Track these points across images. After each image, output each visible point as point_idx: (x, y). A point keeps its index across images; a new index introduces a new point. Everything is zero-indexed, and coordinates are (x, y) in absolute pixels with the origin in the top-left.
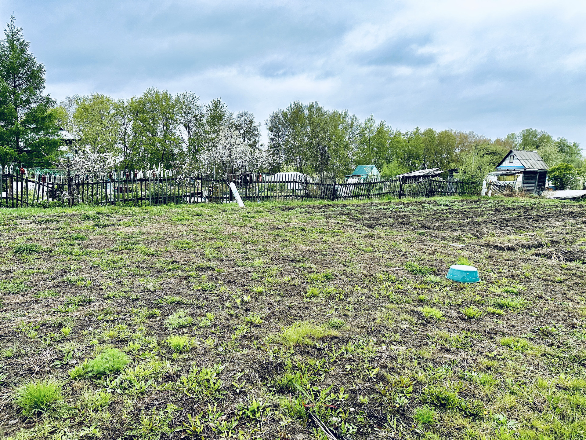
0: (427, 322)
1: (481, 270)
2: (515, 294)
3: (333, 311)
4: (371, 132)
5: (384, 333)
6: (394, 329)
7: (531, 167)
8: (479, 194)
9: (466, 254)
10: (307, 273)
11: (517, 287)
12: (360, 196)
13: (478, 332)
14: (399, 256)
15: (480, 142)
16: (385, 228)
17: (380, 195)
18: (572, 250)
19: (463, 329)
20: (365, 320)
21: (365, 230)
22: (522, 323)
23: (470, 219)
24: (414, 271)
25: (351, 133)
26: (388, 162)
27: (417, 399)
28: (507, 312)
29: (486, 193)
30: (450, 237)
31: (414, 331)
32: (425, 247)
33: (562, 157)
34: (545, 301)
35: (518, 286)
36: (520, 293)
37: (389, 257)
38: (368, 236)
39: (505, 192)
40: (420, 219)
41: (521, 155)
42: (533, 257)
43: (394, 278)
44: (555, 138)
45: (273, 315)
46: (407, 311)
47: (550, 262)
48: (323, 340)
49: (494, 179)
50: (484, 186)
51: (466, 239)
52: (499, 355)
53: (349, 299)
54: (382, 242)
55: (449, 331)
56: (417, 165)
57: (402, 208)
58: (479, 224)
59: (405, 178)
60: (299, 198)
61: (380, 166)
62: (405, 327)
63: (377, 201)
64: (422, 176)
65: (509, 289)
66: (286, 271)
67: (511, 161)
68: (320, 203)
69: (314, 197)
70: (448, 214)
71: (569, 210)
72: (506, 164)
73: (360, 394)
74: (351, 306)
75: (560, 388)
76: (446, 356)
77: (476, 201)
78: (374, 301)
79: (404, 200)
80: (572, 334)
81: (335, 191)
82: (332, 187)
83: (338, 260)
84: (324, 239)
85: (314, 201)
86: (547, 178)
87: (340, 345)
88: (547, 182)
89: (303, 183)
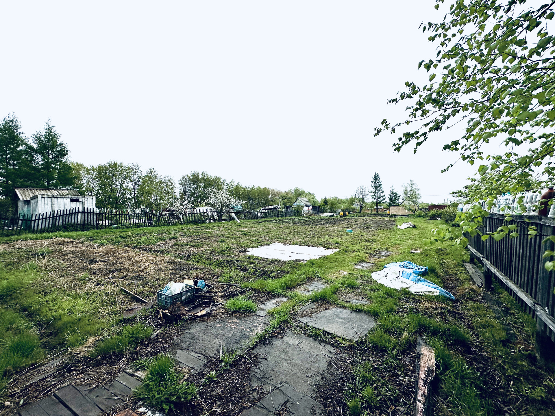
72: (297, 203)
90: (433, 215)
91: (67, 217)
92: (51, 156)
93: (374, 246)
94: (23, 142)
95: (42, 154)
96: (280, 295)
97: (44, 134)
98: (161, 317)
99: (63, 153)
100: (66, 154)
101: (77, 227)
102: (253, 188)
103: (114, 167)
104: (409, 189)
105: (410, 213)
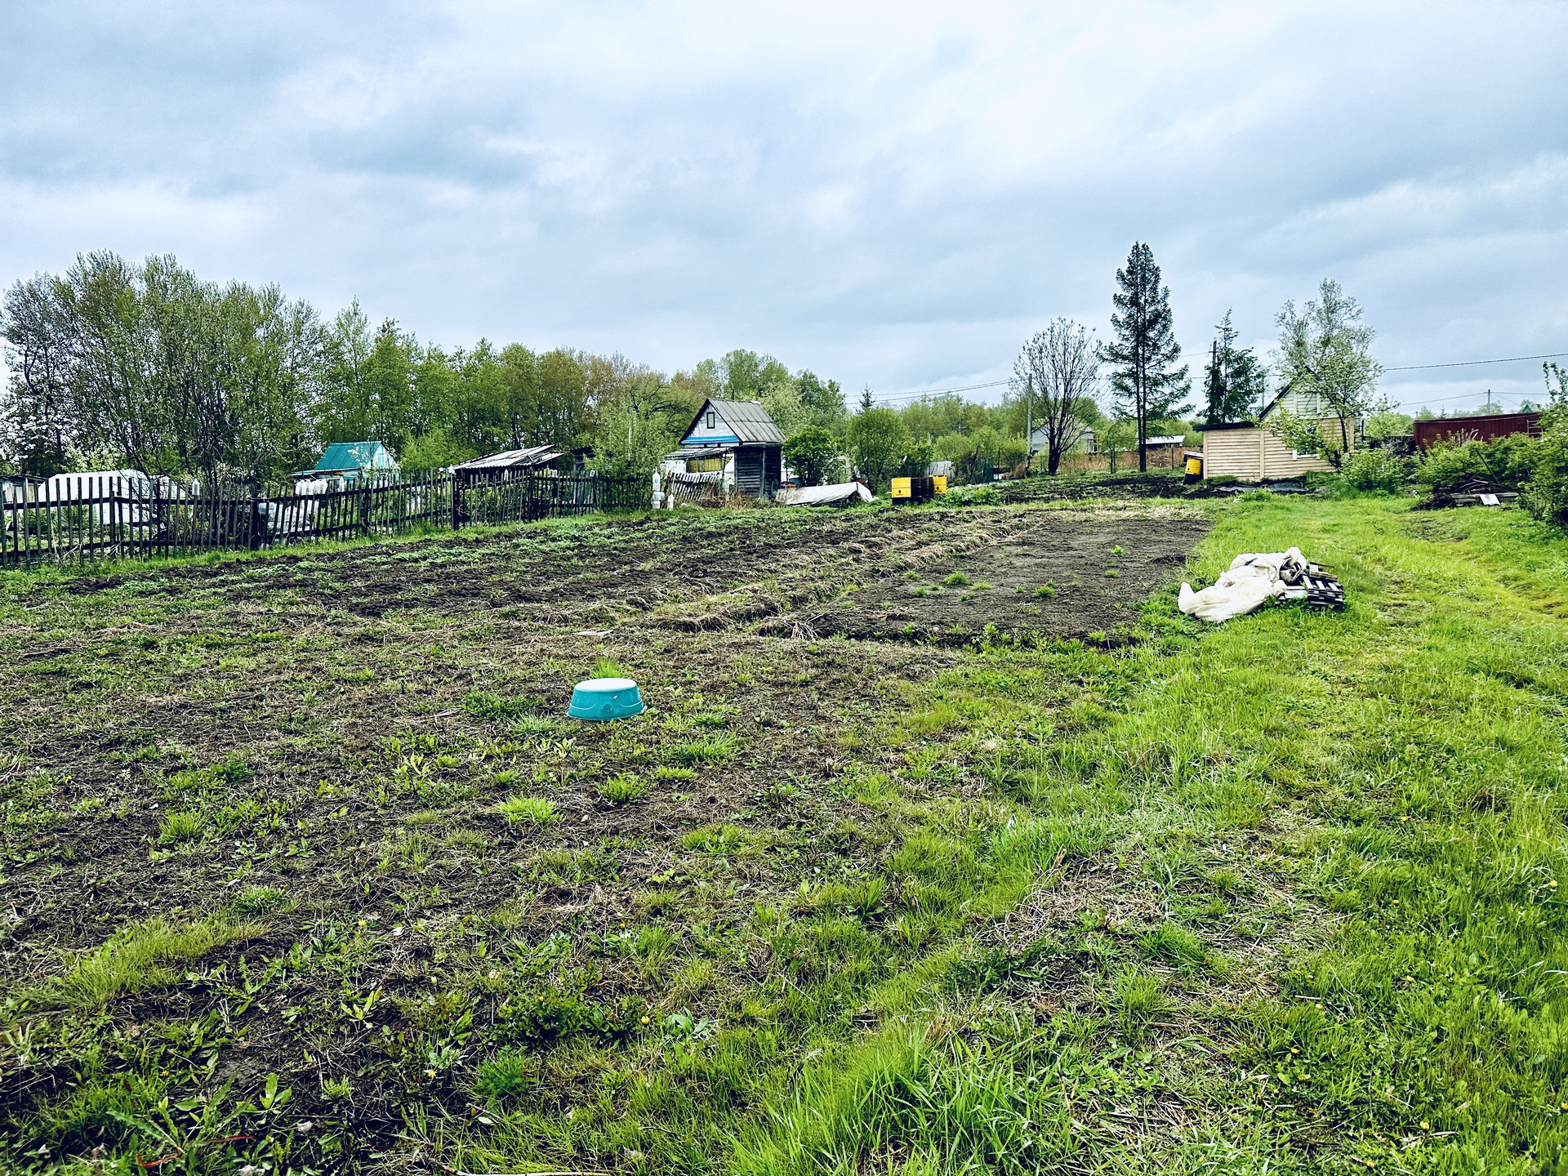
0: (515, 837)
1: (649, 683)
2: (716, 726)
3: (247, 870)
4: (358, 349)
5: (398, 893)
6: (427, 877)
7: (752, 438)
8: (648, 505)
9: (615, 650)
10: (161, 773)
11: (723, 709)
12: (341, 529)
13: (636, 832)
14: (448, 680)
15: (639, 381)
16: (413, 611)
17: (399, 522)
18: (828, 612)
19: (603, 833)
20: (347, 872)
21: (355, 624)
22: (732, 788)
23: (627, 567)
24: (484, 715)
25: (297, 351)
26: (418, 432)
27: (484, 1042)
28: (700, 770)
29: (661, 502)
30: (580, 615)
31: (482, 868)
32: (518, 649)
33: (810, 413)
34: (776, 731)
35: (723, 707)
36: (728, 723)
37: (421, 687)
38: (365, 638)
39: (702, 498)
40: (507, 577)
41: (729, 410)
42: (754, 637)
43: (432, 740)
44: (794, 371)
45: (36, 926)
46: (464, 820)
47: (787, 644)
48: (209, 959)
49: (679, 468)
50: (656, 486)
51: (617, 615)
52: (679, 875)
53: (300, 825)
54: (404, 649)
55: (569, 846)
56: (496, 439)
57: (460, 554)
58: (646, 575)
59: (463, 474)
60: (137, 549)
61: (396, 445)
62: (457, 863)
63: (392, 541)
64: (507, 467)
65: (704, 717)
66: (87, 782)
67: (711, 425)
68: (211, 561)
69: (189, 543)
70: (575, 561)
71: (826, 528)
72: (701, 432)
73: (326, 1077)
74: (304, 842)
75: (800, 914)
76: (560, 909)
77: (642, 523)
78: (375, 815)
79: (468, 532)
80: (825, 791)
81: (260, 519)
82: (248, 509)
83: (266, 721)
84: (223, 663)
85: (192, 555)
86: (783, 462)
87: (266, 960)
88: (783, 469)
89: (147, 501)
90: (1447, 473)
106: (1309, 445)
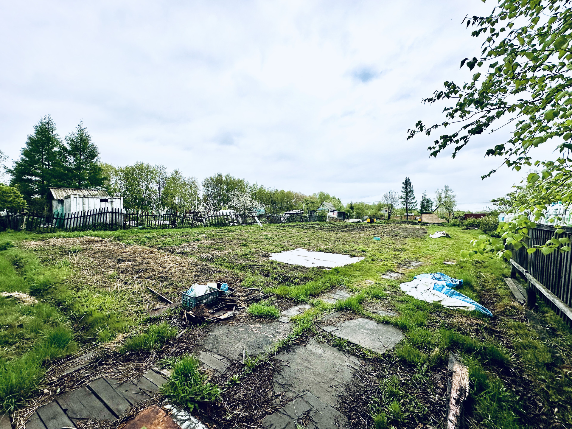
4: (256, 190)
64: (296, 213)
72: (321, 208)
90: (469, 224)
91: (97, 217)
92: (82, 157)
93: (404, 256)
94: (58, 143)
95: (74, 155)
96: (303, 302)
97: (76, 135)
98: (185, 318)
99: (93, 154)
100: (97, 156)
101: (106, 226)
102: (277, 191)
103: (141, 168)
104: (443, 195)
105: (444, 221)
106: (443, 218)
